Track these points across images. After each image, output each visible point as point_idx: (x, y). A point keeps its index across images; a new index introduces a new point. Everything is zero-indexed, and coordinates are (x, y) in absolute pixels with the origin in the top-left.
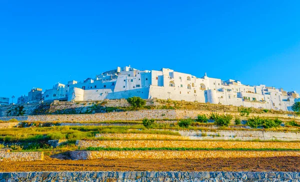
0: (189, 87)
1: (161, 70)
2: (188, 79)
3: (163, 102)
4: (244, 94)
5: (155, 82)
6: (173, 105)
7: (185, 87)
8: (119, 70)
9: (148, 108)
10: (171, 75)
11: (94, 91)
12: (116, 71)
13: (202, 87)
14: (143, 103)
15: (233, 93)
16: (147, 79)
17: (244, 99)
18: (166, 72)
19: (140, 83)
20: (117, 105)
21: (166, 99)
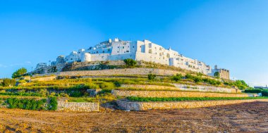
0: (160, 55)
1: (144, 41)
2: (160, 49)
3: (147, 63)
4: (190, 64)
5: (139, 49)
6: (153, 66)
7: (158, 54)
8: (110, 41)
9: (138, 67)
10: (150, 45)
11: (97, 55)
12: (108, 42)
13: (168, 55)
14: (135, 63)
15: (184, 62)
16: (134, 47)
17: (189, 66)
18: (147, 42)
19: (129, 49)
20: (116, 64)
21: (148, 61)
